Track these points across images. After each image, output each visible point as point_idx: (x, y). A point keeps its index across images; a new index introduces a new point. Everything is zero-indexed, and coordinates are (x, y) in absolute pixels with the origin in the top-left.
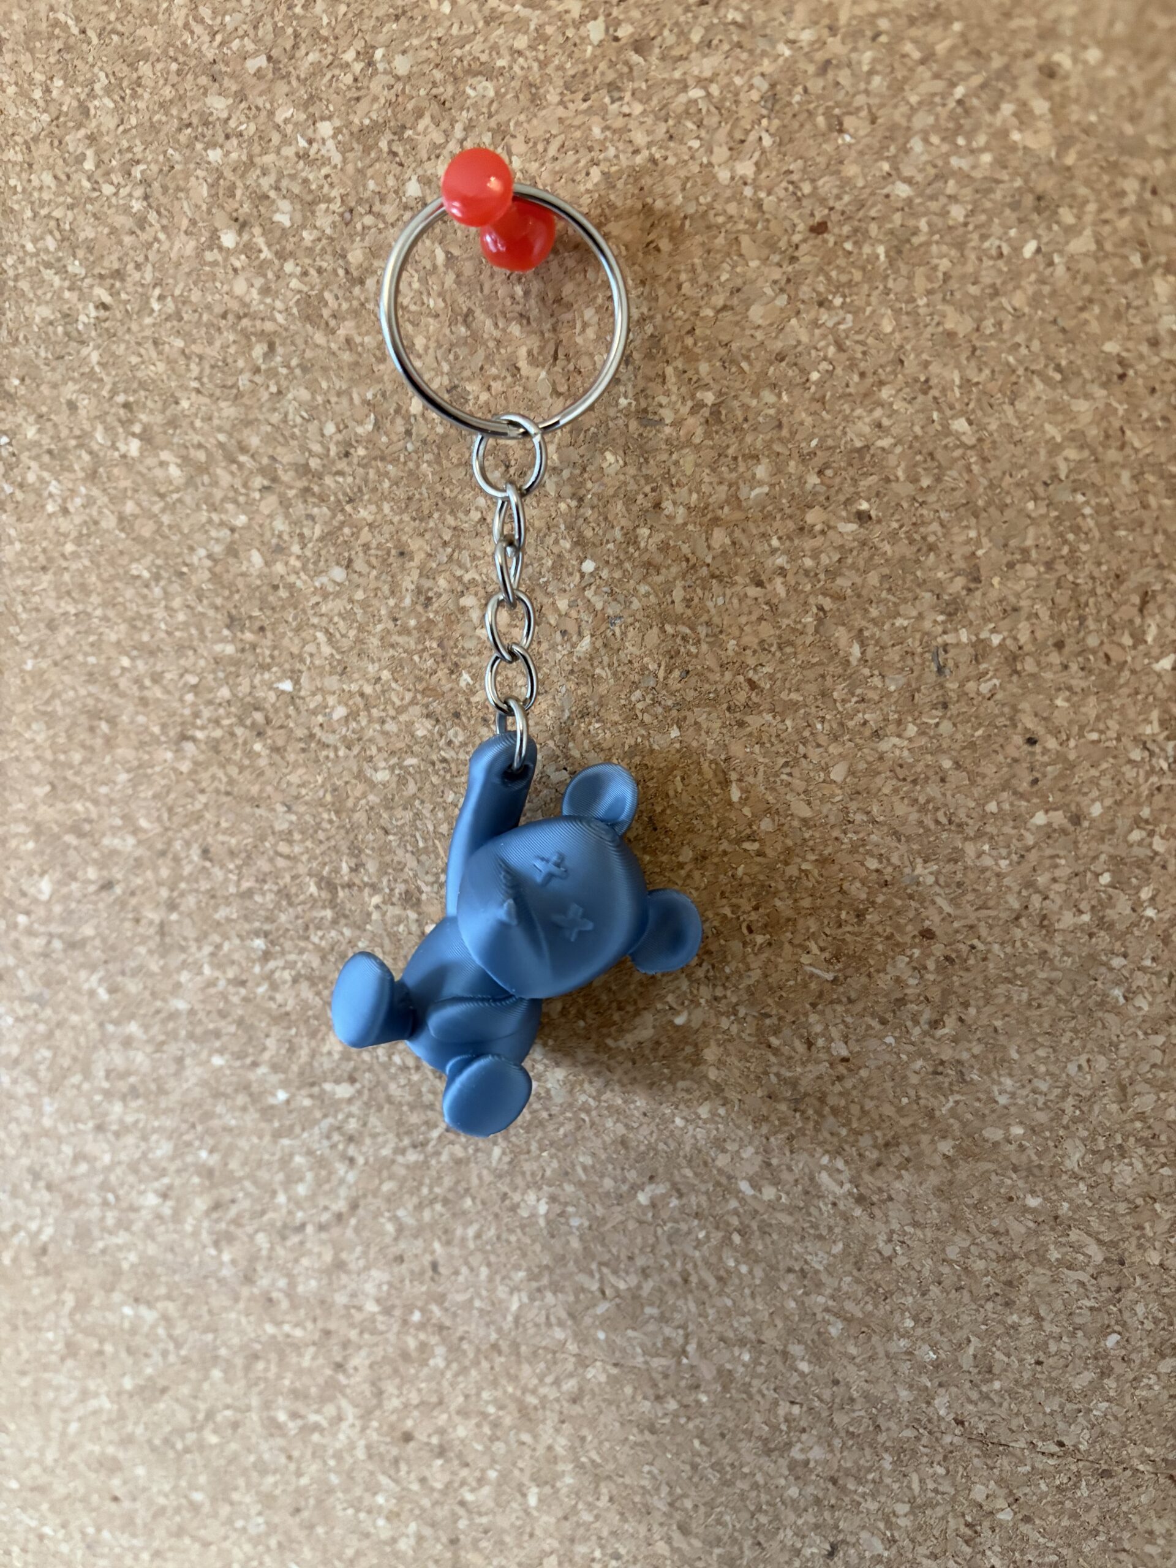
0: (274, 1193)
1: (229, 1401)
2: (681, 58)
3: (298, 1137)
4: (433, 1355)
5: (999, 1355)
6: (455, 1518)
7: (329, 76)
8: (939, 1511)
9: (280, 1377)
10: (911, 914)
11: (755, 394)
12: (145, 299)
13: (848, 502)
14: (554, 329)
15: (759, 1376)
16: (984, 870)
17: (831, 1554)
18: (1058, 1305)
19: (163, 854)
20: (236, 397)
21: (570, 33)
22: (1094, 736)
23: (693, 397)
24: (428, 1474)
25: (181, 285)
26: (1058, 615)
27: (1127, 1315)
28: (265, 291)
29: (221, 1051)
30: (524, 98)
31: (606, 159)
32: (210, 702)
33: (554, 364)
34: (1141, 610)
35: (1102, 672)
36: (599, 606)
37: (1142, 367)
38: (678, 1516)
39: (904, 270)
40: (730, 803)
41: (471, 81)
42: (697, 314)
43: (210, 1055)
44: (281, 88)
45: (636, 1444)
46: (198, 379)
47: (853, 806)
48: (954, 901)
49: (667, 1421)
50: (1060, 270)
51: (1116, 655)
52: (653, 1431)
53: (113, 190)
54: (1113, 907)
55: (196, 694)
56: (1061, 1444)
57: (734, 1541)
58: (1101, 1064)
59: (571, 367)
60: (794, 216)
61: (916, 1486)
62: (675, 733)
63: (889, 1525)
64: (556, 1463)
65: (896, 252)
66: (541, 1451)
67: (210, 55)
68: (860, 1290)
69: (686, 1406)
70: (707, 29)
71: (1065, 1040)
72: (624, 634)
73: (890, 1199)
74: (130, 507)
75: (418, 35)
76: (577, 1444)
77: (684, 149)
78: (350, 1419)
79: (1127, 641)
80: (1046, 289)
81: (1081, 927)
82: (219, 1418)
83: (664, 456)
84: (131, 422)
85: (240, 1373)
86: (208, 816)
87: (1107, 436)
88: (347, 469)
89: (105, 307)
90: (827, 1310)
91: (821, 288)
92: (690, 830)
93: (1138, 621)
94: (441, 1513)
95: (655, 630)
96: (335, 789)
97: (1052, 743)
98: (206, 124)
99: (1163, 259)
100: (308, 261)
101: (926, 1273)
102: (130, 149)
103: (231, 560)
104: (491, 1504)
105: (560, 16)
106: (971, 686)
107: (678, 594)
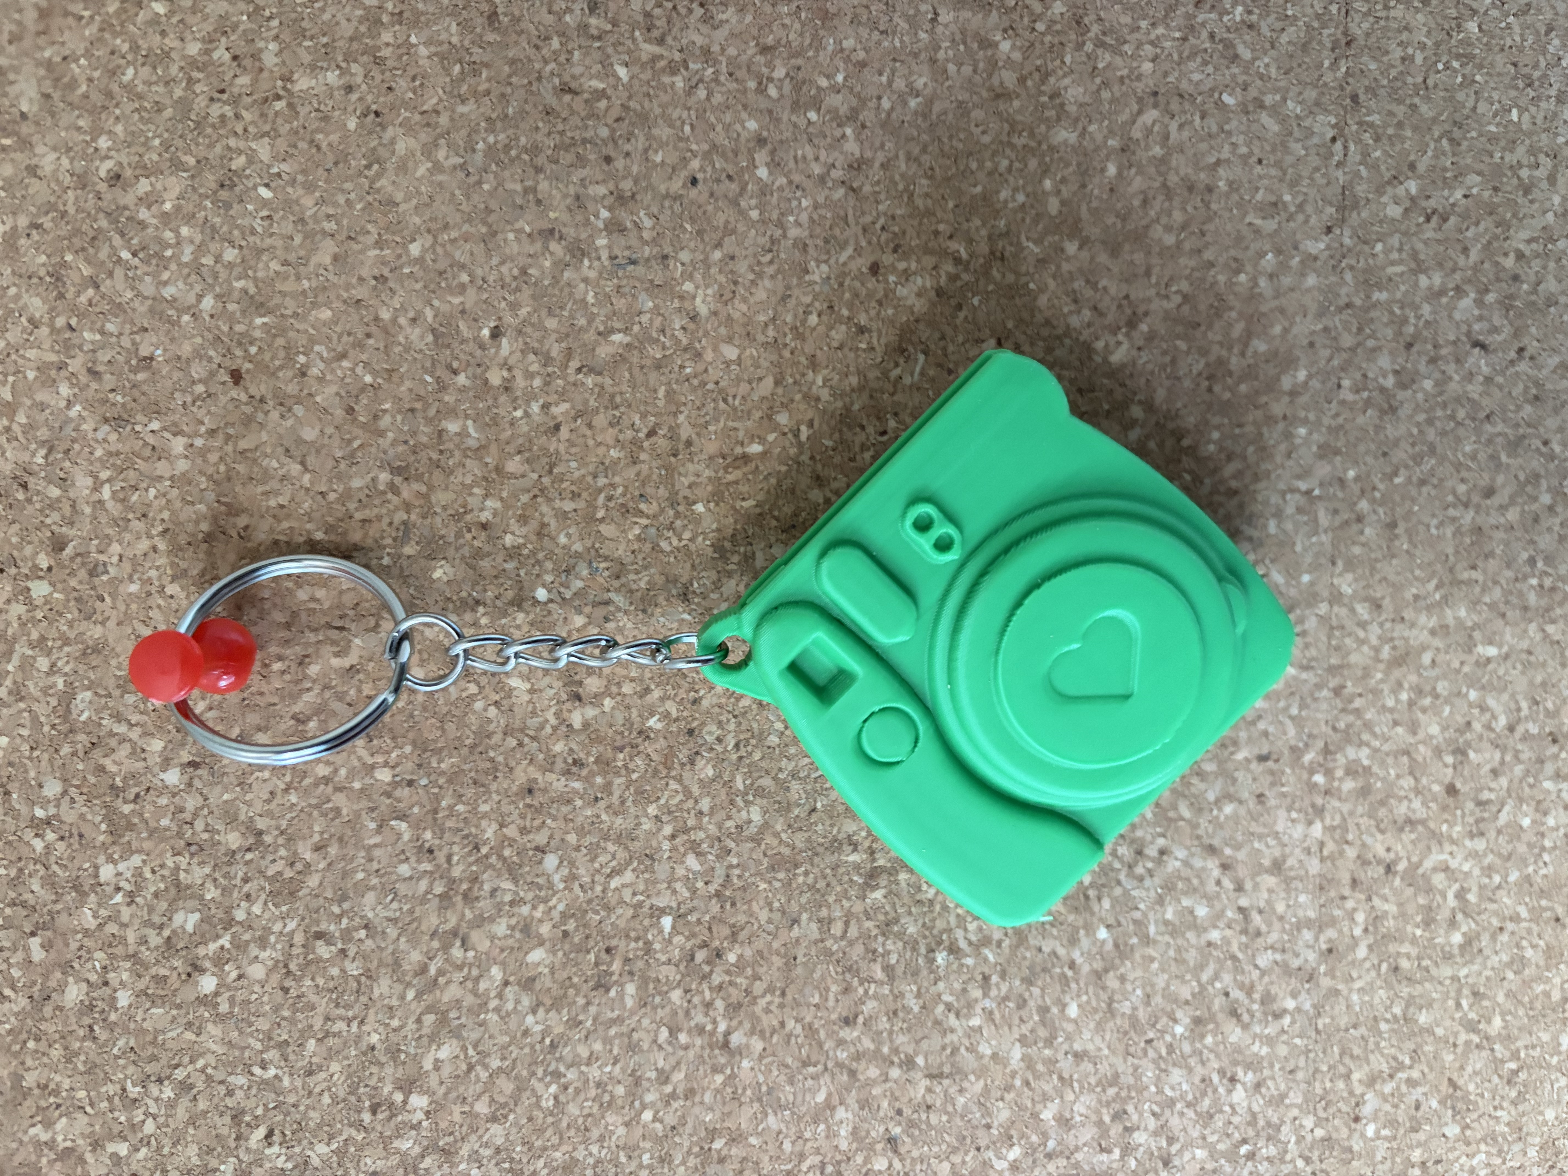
0: (1209, 944)
1: (1451, 1003)
2: (73, 506)
3: (1145, 915)
4: (1357, 761)
5: (1259, 197)
6: (1526, 737)
7: (55, 868)
8: (1420, 246)
9: (1414, 941)
10: (857, 284)
11: (382, 434)
12: (265, 1084)
13: (482, 347)
14: (315, 630)
15: (1319, 420)
16: (812, 220)
17: (1483, 346)
18: (1203, 146)
19: (853, 1073)
20: (369, 977)
21: (39, 615)
22: (687, 128)
23: (383, 493)
24: (1488, 768)
25: (251, 1041)
26: (581, 161)
27: (1205, 88)
28: (263, 943)
29: (1064, 1006)
30: (95, 661)
31: (160, 578)
32: (687, 1013)
33: (348, 630)
34: (576, 93)
35: (632, 124)
36: (579, 584)
37: (370, 98)
38: (1476, 498)
39: (277, 300)
40: (764, 454)
41: (75, 712)
42: (307, 490)
43: (1070, 1020)
44: (62, 920)
45: (1410, 541)
46: (349, 1021)
47: (760, 338)
48: (843, 246)
49: (1381, 511)
50: (284, 167)
51: (616, 112)
52: (1393, 525)
53: (150, 1120)
54: (837, 110)
55: (680, 1030)
56: (1334, 139)
57: (1490, 441)
58: (977, 114)
59: (351, 613)
60: (223, 399)
61: (1399, 269)
62: (700, 508)
63: (1442, 292)
64: (1447, 627)
65: (261, 308)
66: (1437, 642)
67: (24, 1002)
68: (1218, 325)
69: (1363, 492)
70: (50, 482)
71: (960, 146)
72: (606, 558)
73: (1127, 297)
74: (482, 1108)
75: (26, 771)
76: (1421, 603)
77: (156, 503)
78: (1445, 857)
79: (603, 104)
80: (300, 178)
81: (858, 137)
82: (1472, 1015)
83: (438, 520)
84: (391, 1105)
85: (1418, 990)
86: (808, 1019)
87: (428, 125)
88: (445, 851)
89: (270, 1134)
90: (1243, 354)
91: (290, 374)
92: (793, 491)
93: (586, 96)
94: (1527, 754)
95: (603, 528)
96: (772, 868)
97: (695, 164)
98: (91, 1007)
99: (279, 83)
100: (235, 894)
101: (1192, 263)
102: (110, 1099)
103: (538, 986)
104: (1505, 697)
105: (23, 625)
106: (646, 235)
107: (568, 506)
